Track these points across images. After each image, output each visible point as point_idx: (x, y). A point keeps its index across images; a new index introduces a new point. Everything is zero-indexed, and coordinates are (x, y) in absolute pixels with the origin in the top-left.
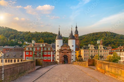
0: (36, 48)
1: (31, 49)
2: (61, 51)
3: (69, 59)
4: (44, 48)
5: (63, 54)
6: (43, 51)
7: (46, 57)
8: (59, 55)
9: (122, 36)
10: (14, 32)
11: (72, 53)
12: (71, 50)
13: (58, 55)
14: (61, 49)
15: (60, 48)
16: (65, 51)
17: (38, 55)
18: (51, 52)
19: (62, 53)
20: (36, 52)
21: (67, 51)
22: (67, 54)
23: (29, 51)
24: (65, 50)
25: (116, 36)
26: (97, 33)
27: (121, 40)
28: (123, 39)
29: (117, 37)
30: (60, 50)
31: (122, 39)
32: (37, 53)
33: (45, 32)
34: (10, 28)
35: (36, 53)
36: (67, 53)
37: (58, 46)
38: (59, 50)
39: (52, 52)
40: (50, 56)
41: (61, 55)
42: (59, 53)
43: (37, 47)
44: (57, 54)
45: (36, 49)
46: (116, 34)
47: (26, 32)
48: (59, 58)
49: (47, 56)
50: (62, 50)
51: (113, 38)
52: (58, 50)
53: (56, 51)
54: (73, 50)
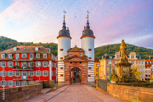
0: (20, 54)
1: (10, 57)
2: (67, 60)
3: (84, 74)
4: (35, 54)
5: (71, 65)
6: (34, 61)
7: (40, 72)
8: (64, 67)
9: (141, 48)
10: (12, 43)
11: (89, 64)
12: (86, 57)
13: (62, 68)
14: (68, 56)
15: (66, 54)
16: (76, 59)
17: (24, 67)
18: (48, 61)
19: (69, 64)
20: (20, 62)
21: (80, 60)
22: (79, 66)
23: (7, 59)
24: (74, 58)
25: (135, 48)
26: (113, 45)
27: (141, 53)
28: (143, 52)
29: (136, 50)
30: (65, 57)
31: (141, 51)
32: (22, 64)
33: (51, 43)
34: (7, 38)
35: (20, 65)
36: (79, 63)
37: (62, 50)
38: (64, 59)
39: (50, 62)
40: (47, 69)
41: (68, 68)
42: (64, 64)
43: (21, 52)
44: (60, 64)
45: (20, 56)
46: (134, 46)
47: (27, 43)
48: (64, 73)
49: (42, 69)
50: (70, 58)
51: (131, 50)
52: (62, 58)
53: (59, 59)
54: (90, 58)
